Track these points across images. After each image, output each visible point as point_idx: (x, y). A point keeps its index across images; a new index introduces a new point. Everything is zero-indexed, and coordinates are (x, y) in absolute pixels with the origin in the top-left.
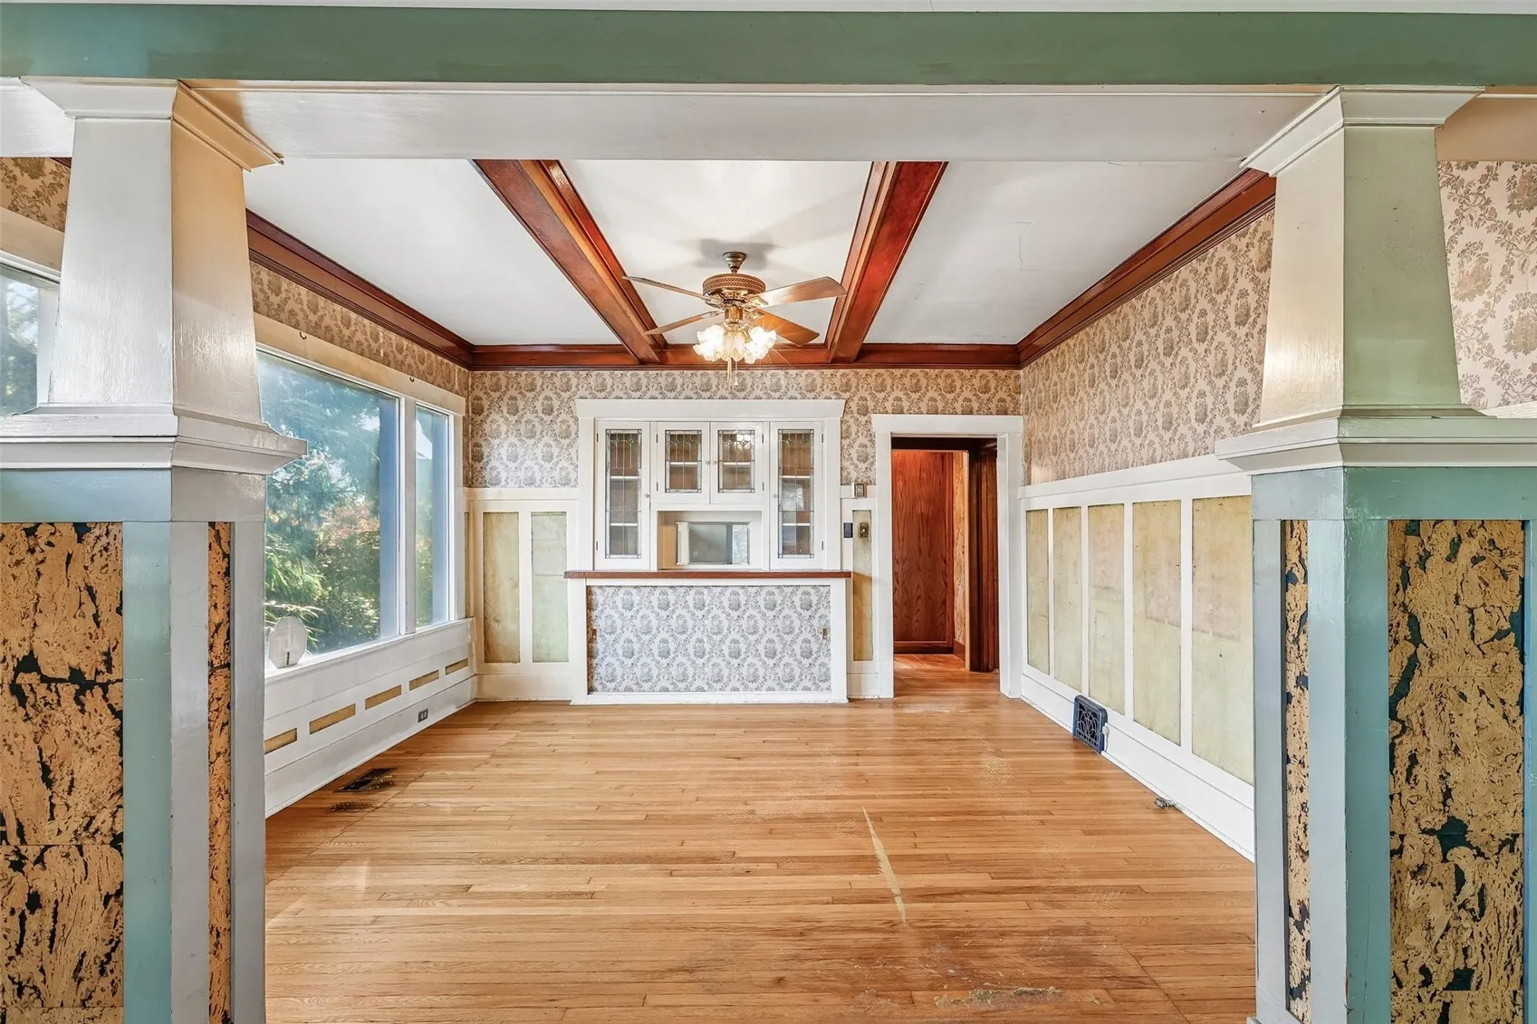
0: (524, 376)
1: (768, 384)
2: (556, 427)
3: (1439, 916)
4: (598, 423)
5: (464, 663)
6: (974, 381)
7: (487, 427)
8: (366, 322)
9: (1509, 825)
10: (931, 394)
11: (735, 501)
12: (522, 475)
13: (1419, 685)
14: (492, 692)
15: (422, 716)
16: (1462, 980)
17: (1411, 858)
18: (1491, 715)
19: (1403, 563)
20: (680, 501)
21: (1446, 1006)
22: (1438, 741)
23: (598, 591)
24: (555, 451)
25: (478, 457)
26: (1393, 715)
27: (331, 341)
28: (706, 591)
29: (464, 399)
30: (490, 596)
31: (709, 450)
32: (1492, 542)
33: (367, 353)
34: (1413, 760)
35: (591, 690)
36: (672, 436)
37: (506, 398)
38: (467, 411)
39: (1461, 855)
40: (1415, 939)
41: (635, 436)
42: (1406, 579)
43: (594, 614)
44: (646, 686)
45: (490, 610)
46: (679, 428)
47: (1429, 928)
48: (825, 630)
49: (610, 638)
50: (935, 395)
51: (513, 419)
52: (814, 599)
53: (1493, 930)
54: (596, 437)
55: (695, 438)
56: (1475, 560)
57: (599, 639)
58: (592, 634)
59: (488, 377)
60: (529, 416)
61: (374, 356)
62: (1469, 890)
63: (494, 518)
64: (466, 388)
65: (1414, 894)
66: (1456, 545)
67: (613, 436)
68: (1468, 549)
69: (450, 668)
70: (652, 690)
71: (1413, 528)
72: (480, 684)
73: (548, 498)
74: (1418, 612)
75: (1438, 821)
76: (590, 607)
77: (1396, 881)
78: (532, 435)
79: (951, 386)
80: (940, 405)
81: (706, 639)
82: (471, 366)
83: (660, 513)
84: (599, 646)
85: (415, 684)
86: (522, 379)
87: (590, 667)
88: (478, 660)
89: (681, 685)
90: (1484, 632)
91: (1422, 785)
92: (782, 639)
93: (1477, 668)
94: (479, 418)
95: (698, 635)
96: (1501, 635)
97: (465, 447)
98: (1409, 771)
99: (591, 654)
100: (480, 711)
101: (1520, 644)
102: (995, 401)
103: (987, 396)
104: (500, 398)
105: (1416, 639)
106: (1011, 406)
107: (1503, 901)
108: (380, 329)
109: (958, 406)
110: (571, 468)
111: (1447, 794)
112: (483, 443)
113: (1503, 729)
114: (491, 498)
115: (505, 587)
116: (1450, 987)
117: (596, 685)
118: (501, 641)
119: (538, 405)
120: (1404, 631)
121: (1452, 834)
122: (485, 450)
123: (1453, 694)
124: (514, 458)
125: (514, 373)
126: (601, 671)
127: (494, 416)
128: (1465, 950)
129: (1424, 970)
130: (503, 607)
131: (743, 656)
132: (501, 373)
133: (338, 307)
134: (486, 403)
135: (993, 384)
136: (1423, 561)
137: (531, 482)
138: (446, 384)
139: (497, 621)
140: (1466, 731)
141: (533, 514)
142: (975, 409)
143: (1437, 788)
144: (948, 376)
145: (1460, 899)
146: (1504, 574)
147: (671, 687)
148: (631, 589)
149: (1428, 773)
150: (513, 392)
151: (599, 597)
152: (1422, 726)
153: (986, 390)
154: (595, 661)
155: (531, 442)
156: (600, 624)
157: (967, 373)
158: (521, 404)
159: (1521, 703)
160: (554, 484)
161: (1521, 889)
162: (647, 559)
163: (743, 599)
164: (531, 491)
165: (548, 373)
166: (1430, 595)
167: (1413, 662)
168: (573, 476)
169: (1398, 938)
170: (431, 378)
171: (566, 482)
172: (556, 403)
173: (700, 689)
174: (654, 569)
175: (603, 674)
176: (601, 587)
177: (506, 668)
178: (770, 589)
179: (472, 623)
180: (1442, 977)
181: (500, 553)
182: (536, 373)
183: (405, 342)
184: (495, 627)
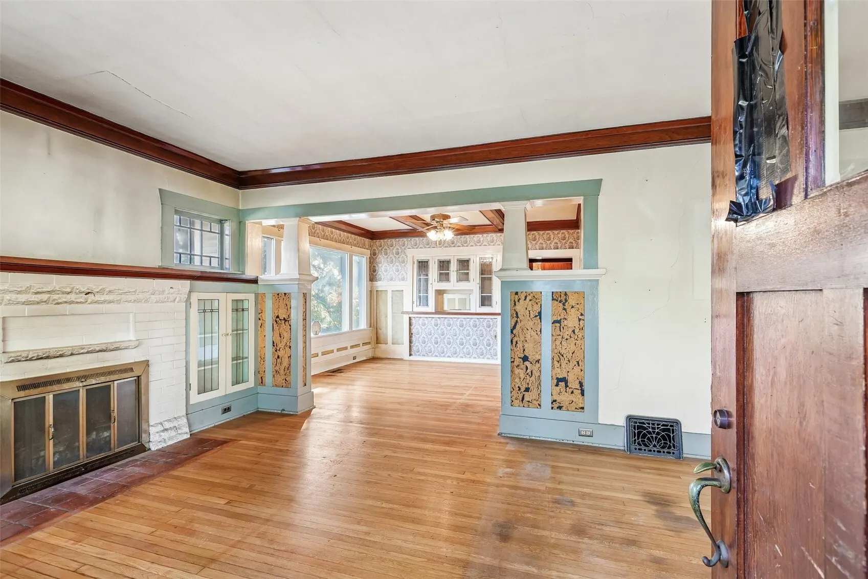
0: (389, 241)
1: (476, 240)
2: (400, 259)
3: (522, 376)
4: (414, 258)
5: (369, 343)
6: (559, 235)
7: (377, 260)
8: (337, 231)
9: (537, 357)
10: (541, 241)
11: (463, 285)
12: (388, 277)
13: (518, 327)
14: (379, 355)
15: (354, 358)
16: (527, 390)
17: (516, 363)
18: (534, 334)
19: (514, 301)
20: (443, 286)
21: (524, 395)
22: (522, 339)
23: (413, 319)
24: (400, 268)
25: (374, 271)
26: (512, 332)
27: (328, 240)
28: (451, 320)
29: (369, 251)
30: (378, 320)
31: (454, 267)
32: (534, 296)
33: (338, 241)
34: (517, 342)
35: (410, 355)
36: (440, 261)
37: (383, 250)
38: (371, 254)
39: (527, 363)
40: (517, 380)
41: (427, 262)
42: (515, 304)
43: (412, 327)
44: (430, 354)
45: (378, 325)
46: (443, 258)
47: (520, 378)
48: (495, 336)
49: (417, 336)
50: (543, 242)
51: (386, 257)
52: (491, 324)
53: (534, 380)
54: (414, 263)
55: (449, 262)
56: (530, 300)
57: (413, 337)
58: (411, 335)
59: (378, 242)
60: (391, 256)
61: (340, 242)
62: (529, 371)
63: (379, 293)
64: (371, 247)
65: (517, 371)
66: (526, 297)
67: (419, 262)
68: (528, 298)
69: (364, 344)
70: (432, 356)
71: (517, 293)
72: (374, 351)
73: (397, 285)
74: (518, 311)
75: (522, 356)
76: (410, 324)
77: (512, 367)
78: (392, 262)
79: (549, 237)
80: (544, 246)
81: (451, 338)
82: (372, 239)
83: (436, 290)
84: (414, 339)
85: (352, 347)
86: (389, 243)
87: (410, 346)
88: (374, 343)
89: (443, 355)
90: (532, 316)
91: (518, 348)
92: (479, 339)
93: (531, 324)
94: (374, 257)
95: (448, 336)
96: (536, 316)
97: (370, 267)
98: (516, 345)
99: (411, 342)
100: (374, 359)
101: (540, 318)
102: (568, 243)
103: (564, 241)
104: (382, 250)
105: (517, 317)
106: (575, 245)
107: (536, 373)
108: (342, 232)
109: (552, 246)
110: (405, 274)
111: (524, 350)
112: (376, 266)
113: (536, 337)
114: (380, 285)
115: (382, 318)
116: (524, 391)
117: (413, 353)
118: (382, 337)
119: (394, 251)
120: (515, 315)
121: (525, 359)
122: (377, 268)
123: (525, 329)
124: (386, 271)
125: (386, 240)
126: (414, 348)
127: (380, 256)
128: (528, 384)
129: (519, 387)
130: (382, 324)
131: (464, 345)
132: (382, 240)
133: (329, 229)
134: (377, 252)
135: (567, 236)
136: (519, 301)
137: (391, 279)
138: (363, 247)
139: (381, 329)
140: (528, 337)
141: (392, 291)
142: (559, 247)
143: (522, 349)
144: (548, 234)
145: (527, 373)
146: (537, 303)
147: (438, 355)
148: (425, 319)
149: (520, 345)
150: (386, 247)
151: (413, 321)
152: (519, 335)
153: (564, 238)
154: (412, 344)
155: (392, 265)
156: (414, 331)
157: (556, 232)
158: (388, 251)
159: (541, 331)
160: (399, 280)
161: (540, 371)
162: (431, 308)
163: (464, 323)
164: (392, 283)
165: (397, 240)
166: (520, 308)
167: (517, 321)
168: (405, 277)
169: (513, 380)
170: (358, 245)
171: (403, 279)
172: (400, 251)
173: (449, 357)
174: (434, 311)
175: (415, 349)
176: (414, 317)
177: (382, 346)
178: (475, 319)
179: (372, 330)
180: (523, 389)
181: (382, 306)
182: (393, 240)
183: (349, 235)
184: (380, 331)
